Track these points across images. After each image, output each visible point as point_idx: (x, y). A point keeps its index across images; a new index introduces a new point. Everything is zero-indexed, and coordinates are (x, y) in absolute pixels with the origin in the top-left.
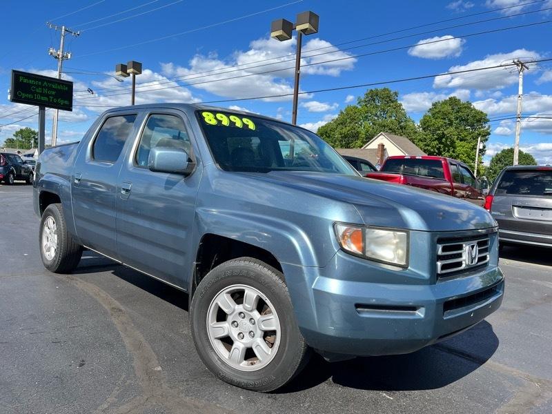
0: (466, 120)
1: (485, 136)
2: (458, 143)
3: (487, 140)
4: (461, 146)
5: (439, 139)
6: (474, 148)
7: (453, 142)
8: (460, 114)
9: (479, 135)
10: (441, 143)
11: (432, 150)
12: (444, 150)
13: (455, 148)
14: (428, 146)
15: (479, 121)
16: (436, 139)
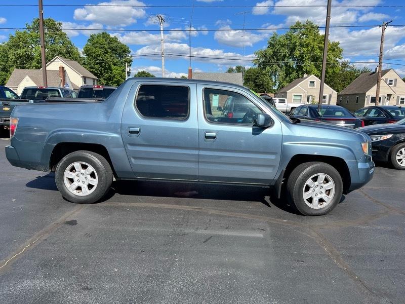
0: (116, 50)
1: (130, 62)
2: (113, 67)
3: (130, 65)
4: (115, 69)
5: (100, 64)
6: (124, 71)
7: (109, 66)
8: (111, 45)
9: (126, 61)
10: (102, 66)
11: (96, 72)
12: (105, 72)
13: (111, 70)
14: (93, 68)
15: (124, 51)
16: (98, 64)
